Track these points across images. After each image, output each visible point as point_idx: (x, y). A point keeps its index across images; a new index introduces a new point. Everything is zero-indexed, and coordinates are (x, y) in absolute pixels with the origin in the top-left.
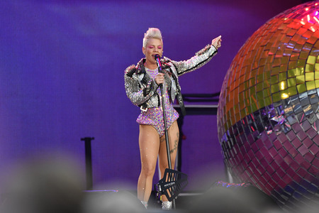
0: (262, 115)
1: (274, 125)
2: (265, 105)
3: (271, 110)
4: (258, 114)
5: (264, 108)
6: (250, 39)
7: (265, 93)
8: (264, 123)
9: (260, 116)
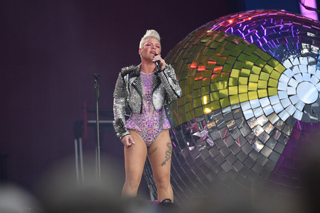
0: (184, 131)
1: (196, 141)
2: (188, 120)
3: (193, 125)
4: (180, 129)
5: (186, 123)
6: (171, 51)
7: (187, 108)
8: (186, 138)
9: (182, 131)
